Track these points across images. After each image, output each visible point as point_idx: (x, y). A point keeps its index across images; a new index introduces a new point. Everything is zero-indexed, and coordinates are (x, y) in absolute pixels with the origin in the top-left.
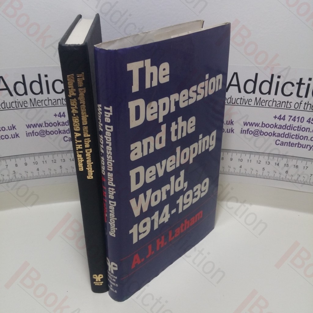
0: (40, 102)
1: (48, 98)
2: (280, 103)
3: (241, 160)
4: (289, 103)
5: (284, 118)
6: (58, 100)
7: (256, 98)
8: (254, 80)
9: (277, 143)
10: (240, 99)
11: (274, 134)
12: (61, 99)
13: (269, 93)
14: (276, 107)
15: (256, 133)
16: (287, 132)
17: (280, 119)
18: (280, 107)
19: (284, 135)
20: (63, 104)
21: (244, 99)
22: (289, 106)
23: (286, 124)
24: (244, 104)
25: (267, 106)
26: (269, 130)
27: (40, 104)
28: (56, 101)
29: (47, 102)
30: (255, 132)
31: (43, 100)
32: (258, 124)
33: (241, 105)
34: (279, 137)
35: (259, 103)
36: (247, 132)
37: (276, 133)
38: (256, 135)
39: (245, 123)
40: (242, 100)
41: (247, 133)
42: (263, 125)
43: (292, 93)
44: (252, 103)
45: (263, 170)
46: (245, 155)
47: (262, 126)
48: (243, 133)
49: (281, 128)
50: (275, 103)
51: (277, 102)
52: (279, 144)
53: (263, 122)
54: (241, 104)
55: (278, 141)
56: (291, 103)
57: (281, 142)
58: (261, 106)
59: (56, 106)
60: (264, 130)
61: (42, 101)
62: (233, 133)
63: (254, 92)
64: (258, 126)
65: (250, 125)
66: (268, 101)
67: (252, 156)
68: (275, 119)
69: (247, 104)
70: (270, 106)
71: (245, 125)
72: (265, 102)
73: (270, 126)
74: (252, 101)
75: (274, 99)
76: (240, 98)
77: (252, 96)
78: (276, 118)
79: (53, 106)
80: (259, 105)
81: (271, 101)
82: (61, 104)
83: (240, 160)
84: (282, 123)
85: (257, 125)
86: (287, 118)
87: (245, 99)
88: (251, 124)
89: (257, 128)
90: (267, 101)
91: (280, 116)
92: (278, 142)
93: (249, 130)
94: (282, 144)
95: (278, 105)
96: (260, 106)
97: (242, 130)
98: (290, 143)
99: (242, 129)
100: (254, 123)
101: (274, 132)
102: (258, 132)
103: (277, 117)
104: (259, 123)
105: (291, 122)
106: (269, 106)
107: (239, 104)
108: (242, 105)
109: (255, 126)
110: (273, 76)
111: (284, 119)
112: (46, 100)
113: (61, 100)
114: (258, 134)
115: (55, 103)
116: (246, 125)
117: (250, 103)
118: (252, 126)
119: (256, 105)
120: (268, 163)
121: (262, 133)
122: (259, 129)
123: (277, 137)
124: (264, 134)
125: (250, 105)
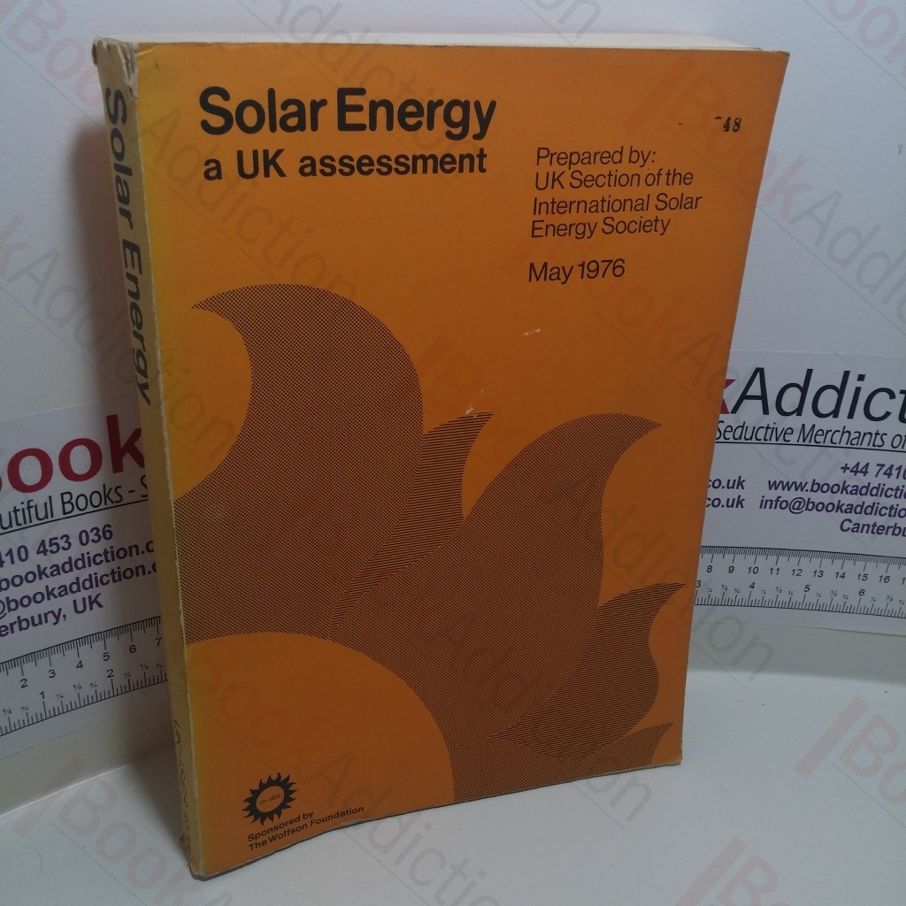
2: (859, 437)
3: (756, 570)
4: (879, 437)
5: (867, 469)
7: (803, 425)
8: (802, 385)
9: (845, 527)
10: (765, 430)
11: (839, 507)
13: (835, 413)
14: (849, 445)
15: (796, 507)
16: (869, 500)
17: (856, 472)
18: (859, 446)
19: (863, 510)
21: (773, 429)
22: (878, 442)
23: (869, 484)
24: (773, 440)
25: (828, 443)
26: (826, 498)
30: (796, 502)
32: (803, 485)
33: (766, 442)
34: (851, 512)
35: (809, 437)
36: (774, 503)
37: (843, 504)
38: (796, 511)
39: (772, 483)
40: (770, 431)
41: (776, 507)
42: (815, 487)
43: (888, 414)
44: (793, 438)
45: (807, 589)
46: (765, 557)
47: (812, 490)
48: (765, 507)
49: (856, 494)
50: (846, 435)
51: (852, 433)
52: (848, 529)
53: (814, 480)
54: (765, 440)
55: (847, 522)
56: (884, 437)
57: (854, 525)
58: (813, 443)
60: (817, 497)
62: (742, 507)
63: (799, 411)
64: (802, 490)
65: (783, 489)
66: (831, 431)
67: (783, 559)
68: (844, 472)
69: (781, 440)
70: (836, 443)
71: (770, 488)
72: (823, 435)
73: (830, 488)
74: (792, 433)
75: (844, 427)
76: (765, 426)
77: (794, 422)
78: (848, 471)
80: (810, 441)
81: (839, 431)
83: (752, 569)
84: (860, 480)
85: (800, 487)
86: (873, 469)
87: (777, 428)
88: (787, 486)
89: (799, 494)
90: (828, 432)
91: (858, 465)
92: (847, 525)
93: (781, 499)
94: (855, 530)
95: (855, 442)
96: (810, 444)
97: (762, 501)
98: (874, 525)
99: (763, 497)
100: (793, 483)
101: (839, 501)
102: (800, 503)
103: (848, 468)
104: (806, 483)
105: (882, 479)
106: (832, 442)
107: (763, 441)
108: (768, 442)
109: (796, 489)
110: (846, 374)
111: (865, 473)
114: (800, 507)
116: (773, 488)
117: (787, 437)
118: (789, 489)
119: (801, 442)
120: (818, 574)
121: (810, 506)
122: (805, 495)
123: (846, 512)
124: (815, 506)
125: (787, 442)
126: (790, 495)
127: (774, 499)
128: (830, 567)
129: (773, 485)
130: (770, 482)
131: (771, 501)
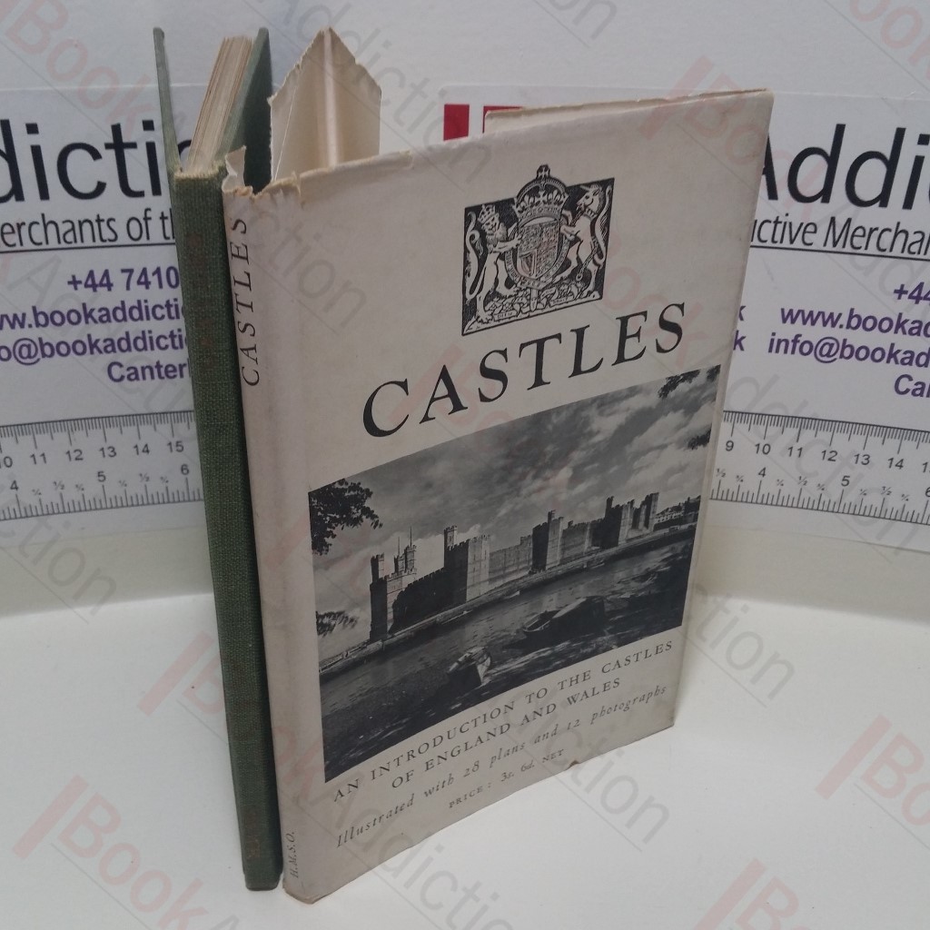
0: (13, 232)
1: (43, 215)
2: (922, 240)
3: (765, 449)
6: (81, 224)
7: (833, 220)
8: (829, 151)
9: (902, 388)
10: (773, 225)
11: (893, 355)
12: (93, 219)
13: (883, 199)
14: (906, 254)
15: (826, 352)
17: (918, 299)
20: (102, 240)
21: (785, 223)
24: (786, 243)
25: (872, 249)
26: (875, 339)
27: (12, 239)
28: (73, 229)
29: (38, 233)
30: (824, 345)
31: (24, 224)
32: (835, 318)
33: (775, 245)
34: (910, 363)
35: (843, 238)
36: (791, 345)
37: (898, 351)
38: (825, 359)
39: (786, 314)
40: (780, 227)
41: (793, 352)
42: (854, 322)
44: (817, 240)
45: (845, 483)
46: (779, 429)
47: (849, 326)
48: (777, 351)
49: (918, 334)
50: (901, 237)
51: (911, 234)
52: (907, 391)
53: (852, 310)
54: (773, 241)
55: (904, 380)
57: (916, 384)
58: (848, 248)
59: (73, 245)
60: (858, 338)
61: (19, 226)
62: (742, 349)
63: (825, 195)
64: (834, 325)
65: (805, 322)
66: (876, 229)
67: (808, 435)
68: (899, 298)
69: (798, 243)
70: (884, 250)
71: (784, 321)
72: (864, 236)
73: (877, 324)
74: (815, 232)
75: (899, 224)
76: (773, 219)
77: (818, 212)
78: (905, 297)
79: (63, 245)
80: (844, 246)
81: (890, 230)
82: (94, 240)
83: (761, 447)
85: (832, 320)
87: (790, 223)
88: (811, 318)
89: (829, 331)
90: (872, 231)
92: (904, 385)
93: (801, 340)
94: (918, 392)
95: (915, 248)
96: (844, 250)
97: (772, 340)
99: (774, 334)
100: (799, 311)
101: (893, 345)
102: (831, 345)
103: (906, 292)
104: (840, 315)
106: (879, 249)
107: (769, 244)
108: (778, 245)
109: (825, 324)
110: (900, 134)
112: (37, 223)
113: (95, 225)
114: (832, 353)
115: (70, 237)
116: (789, 320)
117: (809, 237)
118: (813, 323)
119: (829, 246)
120: (861, 459)
121: (847, 352)
122: (839, 334)
123: (903, 364)
124: (855, 353)
125: (808, 247)
126: (814, 333)
127: (791, 338)
128: (881, 450)
129: (788, 317)
130: (783, 310)
131: (787, 341)
